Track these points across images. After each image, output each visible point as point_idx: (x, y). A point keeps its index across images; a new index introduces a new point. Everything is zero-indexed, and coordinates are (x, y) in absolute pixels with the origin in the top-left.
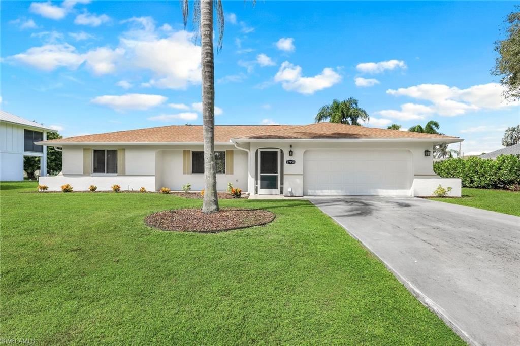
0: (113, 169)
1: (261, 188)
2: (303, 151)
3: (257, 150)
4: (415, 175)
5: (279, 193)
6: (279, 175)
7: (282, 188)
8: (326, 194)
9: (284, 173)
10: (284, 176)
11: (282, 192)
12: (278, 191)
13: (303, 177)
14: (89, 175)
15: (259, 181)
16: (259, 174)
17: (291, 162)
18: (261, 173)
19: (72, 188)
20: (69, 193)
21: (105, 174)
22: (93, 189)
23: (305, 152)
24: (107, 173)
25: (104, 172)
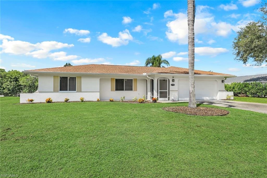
0: (73, 88)
1: (160, 97)
2: (178, 80)
3: (158, 79)
4: (219, 91)
5: (168, 100)
6: (168, 91)
7: (169, 97)
8: (186, 100)
9: (170, 90)
10: (170, 91)
11: (169, 100)
12: (167, 99)
13: (178, 92)
14: (58, 92)
15: (159, 94)
16: (159, 91)
17: (173, 85)
18: (160, 90)
19: (52, 100)
20: (50, 103)
21: (68, 91)
22: (67, 101)
23: (179, 80)
24: (69, 91)
25: (67, 90)
